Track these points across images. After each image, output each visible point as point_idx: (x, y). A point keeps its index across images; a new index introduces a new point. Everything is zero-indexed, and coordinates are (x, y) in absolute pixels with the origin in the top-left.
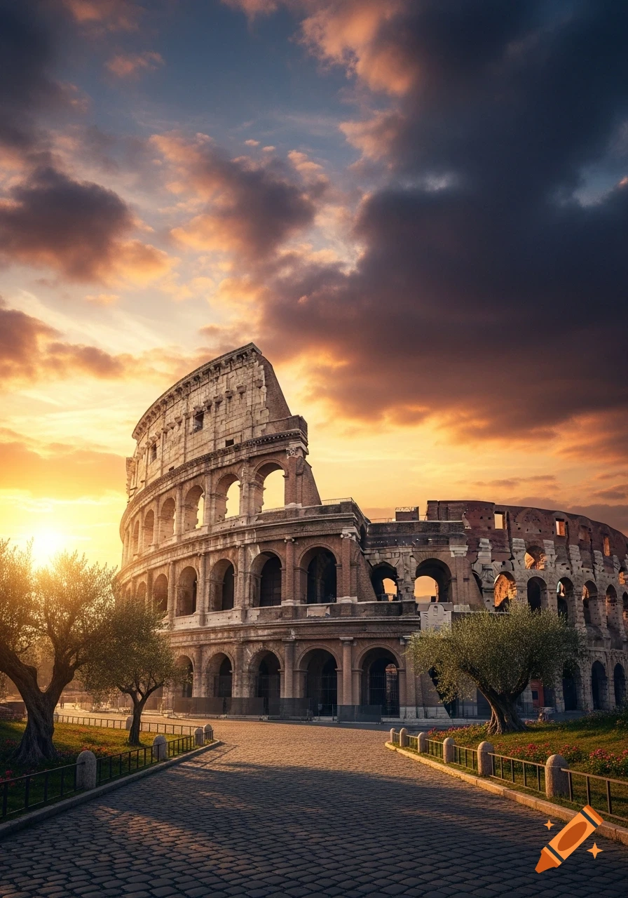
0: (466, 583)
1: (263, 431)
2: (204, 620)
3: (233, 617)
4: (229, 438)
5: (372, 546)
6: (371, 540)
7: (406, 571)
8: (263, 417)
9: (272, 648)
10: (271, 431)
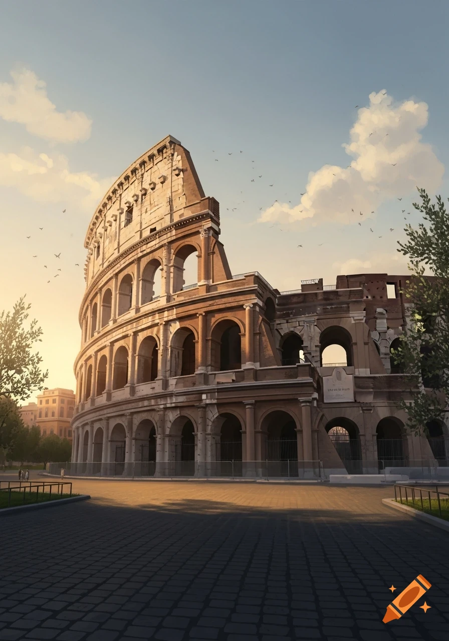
0: (367, 346)
1: (181, 216)
2: (133, 390)
3: (157, 386)
4: (153, 227)
5: (281, 317)
6: (280, 310)
7: (310, 338)
8: (180, 202)
9: (188, 413)
10: (188, 214)
